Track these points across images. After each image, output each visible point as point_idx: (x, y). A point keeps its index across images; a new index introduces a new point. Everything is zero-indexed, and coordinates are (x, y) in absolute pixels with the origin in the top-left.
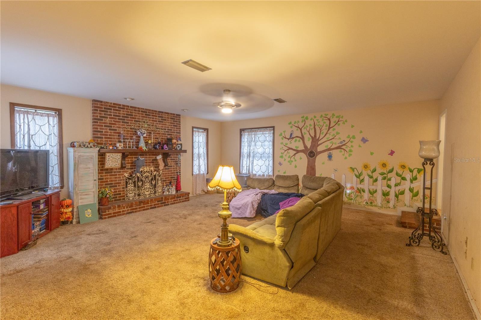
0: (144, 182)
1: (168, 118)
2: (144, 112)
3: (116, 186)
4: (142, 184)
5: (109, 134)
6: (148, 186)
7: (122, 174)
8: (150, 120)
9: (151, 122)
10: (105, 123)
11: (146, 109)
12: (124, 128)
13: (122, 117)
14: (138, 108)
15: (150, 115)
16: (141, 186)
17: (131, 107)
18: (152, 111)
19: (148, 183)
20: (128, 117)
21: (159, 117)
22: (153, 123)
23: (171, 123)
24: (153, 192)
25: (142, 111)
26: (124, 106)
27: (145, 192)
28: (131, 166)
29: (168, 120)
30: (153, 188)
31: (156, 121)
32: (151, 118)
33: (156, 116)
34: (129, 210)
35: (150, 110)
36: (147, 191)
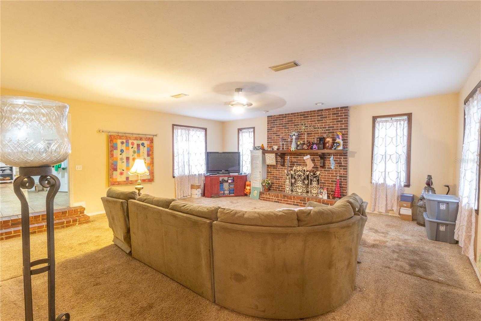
0: (297, 180)
1: (329, 114)
2: (303, 115)
3: (279, 179)
4: (295, 181)
5: (276, 139)
6: (301, 185)
7: (284, 171)
8: (308, 122)
9: (309, 123)
10: (273, 131)
11: (304, 112)
12: (285, 133)
13: (285, 124)
14: (297, 113)
15: (308, 117)
16: (294, 183)
17: (291, 114)
18: (311, 111)
19: (300, 181)
20: (289, 123)
21: (318, 116)
22: (312, 124)
23: (333, 119)
24: (305, 191)
25: (301, 115)
26: (286, 114)
27: (297, 189)
28: (290, 164)
29: (329, 117)
30: (305, 188)
31: (315, 121)
32: (309, 119)
33: (315, 116)
34: (276, 199)
35: (308, 112)
36: (299, 189)
